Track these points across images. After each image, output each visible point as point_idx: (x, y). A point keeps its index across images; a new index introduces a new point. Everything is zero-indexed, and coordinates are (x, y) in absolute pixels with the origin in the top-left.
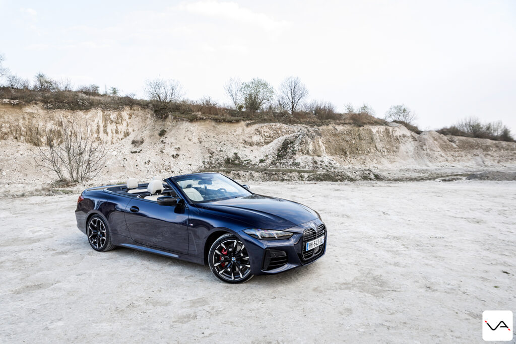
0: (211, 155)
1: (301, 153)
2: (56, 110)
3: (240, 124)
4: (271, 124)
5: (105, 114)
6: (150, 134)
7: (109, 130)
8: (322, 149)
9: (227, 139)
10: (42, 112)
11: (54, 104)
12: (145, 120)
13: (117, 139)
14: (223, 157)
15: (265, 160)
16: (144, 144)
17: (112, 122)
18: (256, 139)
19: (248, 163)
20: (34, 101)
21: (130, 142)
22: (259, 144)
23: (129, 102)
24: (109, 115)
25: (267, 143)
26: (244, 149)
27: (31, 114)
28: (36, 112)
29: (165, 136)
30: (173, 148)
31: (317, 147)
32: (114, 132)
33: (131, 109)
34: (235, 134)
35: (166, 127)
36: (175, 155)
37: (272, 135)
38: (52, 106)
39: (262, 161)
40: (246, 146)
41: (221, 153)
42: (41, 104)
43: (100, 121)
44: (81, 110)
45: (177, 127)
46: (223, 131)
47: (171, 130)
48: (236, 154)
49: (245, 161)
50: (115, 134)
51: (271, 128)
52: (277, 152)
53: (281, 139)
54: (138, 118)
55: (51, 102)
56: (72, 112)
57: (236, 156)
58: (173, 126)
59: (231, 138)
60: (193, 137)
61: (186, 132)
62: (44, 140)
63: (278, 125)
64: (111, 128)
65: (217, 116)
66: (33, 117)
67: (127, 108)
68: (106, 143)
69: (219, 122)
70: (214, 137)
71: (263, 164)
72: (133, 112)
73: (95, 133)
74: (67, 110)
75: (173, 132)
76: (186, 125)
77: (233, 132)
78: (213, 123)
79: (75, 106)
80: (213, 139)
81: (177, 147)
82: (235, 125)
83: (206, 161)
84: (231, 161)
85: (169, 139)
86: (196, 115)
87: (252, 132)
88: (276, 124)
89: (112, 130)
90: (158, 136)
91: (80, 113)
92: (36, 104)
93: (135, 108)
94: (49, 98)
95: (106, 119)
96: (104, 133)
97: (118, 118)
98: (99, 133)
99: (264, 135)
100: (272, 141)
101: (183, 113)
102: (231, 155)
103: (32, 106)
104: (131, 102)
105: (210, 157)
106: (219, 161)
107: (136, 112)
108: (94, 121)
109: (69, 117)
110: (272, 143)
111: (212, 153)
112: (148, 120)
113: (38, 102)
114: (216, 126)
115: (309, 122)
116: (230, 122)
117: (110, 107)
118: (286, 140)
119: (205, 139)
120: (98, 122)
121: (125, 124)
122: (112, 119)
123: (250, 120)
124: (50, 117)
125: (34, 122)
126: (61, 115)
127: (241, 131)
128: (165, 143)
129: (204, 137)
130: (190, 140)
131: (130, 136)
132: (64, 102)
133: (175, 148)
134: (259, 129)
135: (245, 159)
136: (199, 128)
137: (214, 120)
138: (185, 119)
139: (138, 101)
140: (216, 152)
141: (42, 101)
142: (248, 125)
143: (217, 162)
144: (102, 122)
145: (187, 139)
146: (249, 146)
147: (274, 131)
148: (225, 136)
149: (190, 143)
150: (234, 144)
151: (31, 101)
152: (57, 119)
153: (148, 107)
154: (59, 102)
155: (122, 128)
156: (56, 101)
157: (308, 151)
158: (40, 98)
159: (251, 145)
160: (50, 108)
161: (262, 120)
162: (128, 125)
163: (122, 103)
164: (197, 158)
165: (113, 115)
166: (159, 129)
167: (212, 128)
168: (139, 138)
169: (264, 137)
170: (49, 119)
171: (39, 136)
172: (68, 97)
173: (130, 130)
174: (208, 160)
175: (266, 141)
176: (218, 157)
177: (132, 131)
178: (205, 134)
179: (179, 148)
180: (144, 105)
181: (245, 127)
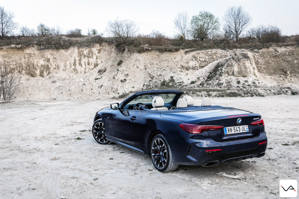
0: (151, 79)
1: (227, 74)
2: (46, 50)
3: (179, 52)
4: (208, 50)
5: (80, 51)
6: (112, 64)
7: (83, 63)
8: (248, 70)
9: (167, 65)
10: (37, 52)
11: (45, 46)
12: (110, 53)
13: (89, 69)
14: (161, 80)
15: (196, 82)
16: (106, 72)
17: (85, 56)
18: (192, 64)
19: (180, 85)
20: (32, 45)
21: (97, 71)
22: (194, 68)
23: (98, 40)
24: (83, 51)
25: (203, 67)
26: (180, 73)
27: (30, 55)
28: (33, 52)
29: (121, 65)
30: (123, 75)
31: (243, 68)
32: (87, 64)
33: (100, 45)
34: (175, 61)
35: (124, 57)
36: (123, 80)
37: (207, 60)
38: (43, 47)
39: (193, 83)
40: (182, 70)
41: (160, 77)
42: (36, 47)
43: (77, 56)
44: (63, 49)
45: (130, 57)
46: (165, 59)
47: (126, 60)
48: (172, 77)
49: (178, 83)
50: (87, 66)
51: (207, 53)
52: (209, 74)
53: (215, 63)
54: (105, 52)
55: (43, 44)
56: (57, 50)
57: (172, 80)
58: (128, 57)
59: (171, 64)
60: (140, 65)
61: (135, 61)
62: (38, 72)
63: (214, 51)
64: (84, 61)
65: (160, 47)
66: (31, 56)
67: (98, 45)
68: (81, 73)
69: (162, 51)
70: (157, 64)
71: (192, 85)
72: (101, 47)
73: (72, 65)
74: (53, 50)
75: (127, 62)
76: (136, 55)
77: (173, 60)
78: (158, 53)
79: (59, 46)
80: (156, 66)
81: (126, 73)
82: (175, 53)
83: (146, 84)
84: (166, 83)
85: (122, 68)
86: (143, 47)
87: (190, 58)
88: (212, 50)
89: (85, 63)
90: (116, 65)
91: (62, 51)
92: (33, 46)
93: (103, 44)
94: (42, 41)
95: (80, 54)
96: (79, 65)
97: (89, 53)
98: (75, 65)
99: (200, 60)
100: (207, 65)
101: (135, 46)
102: (167, 79)
103: (30, 49)
104: (100, 40)
105: (150, 81)
106: (156, 84)
107: (104, 47)
108: (72, 56)
109: (55, 54)
110: (206, 67)
111: (152, 78)
112: (113, 53)
113: (34, 45)
114: (160, 55)
115: (250, 46)
116: (170, 51)
117: (83, 45)
118: (218, 63)
119: (150, 66)
120: (75, 57)
121: (95, 57)
122: (85, 54)
123: (189, 48)
124: (41, 56)
125: (31, 60)
126: (48, 54)
127: (180, 58)
128: (119, 71)
129: (149, 65)
130: (138, 67)
131: (99, 66)
132: (52, 43)
133: (125, 75)
134: (196, 56)
135: (179, 81)
136: (146, 57)
137: (157, 50)
138: (135, 51)
139: (106, 39)
140: (156, 76)
141: (37, 44)
142: (186, 53)
143: (154, 85)
144: (78, 57)
145: (135, 67)
146: (186, 71)
147: (210, 57)
148: (166, 63)
149: (137, 70)
150: (173, 69)
151: (30, 44)
152: (46, 57)
153: (112, 43)
154: (48, 44)
155: (93, 60)
156: (46, 44)
157: (233, 73)
158: (35, 42)
159: (187, 70)
160: (42, 49)
161: (201, 47)
162: (97, 58)
163: (93, 41)
164: (140, 81)
165: (86, 51)
166: (118, 59)
167: (157, 57)
168: (103, 68)
169: (199, 62)
170: (41, 57)
171: (34, 70)
172: (55, 40)
173: (99, 62)
174: (148, 83)
175: (201, 65)
176: (156, 80)
177: (100, 62)
178: (150, 62)
179: (127, 74)
180: (109, 42)
181: (184, 54)
